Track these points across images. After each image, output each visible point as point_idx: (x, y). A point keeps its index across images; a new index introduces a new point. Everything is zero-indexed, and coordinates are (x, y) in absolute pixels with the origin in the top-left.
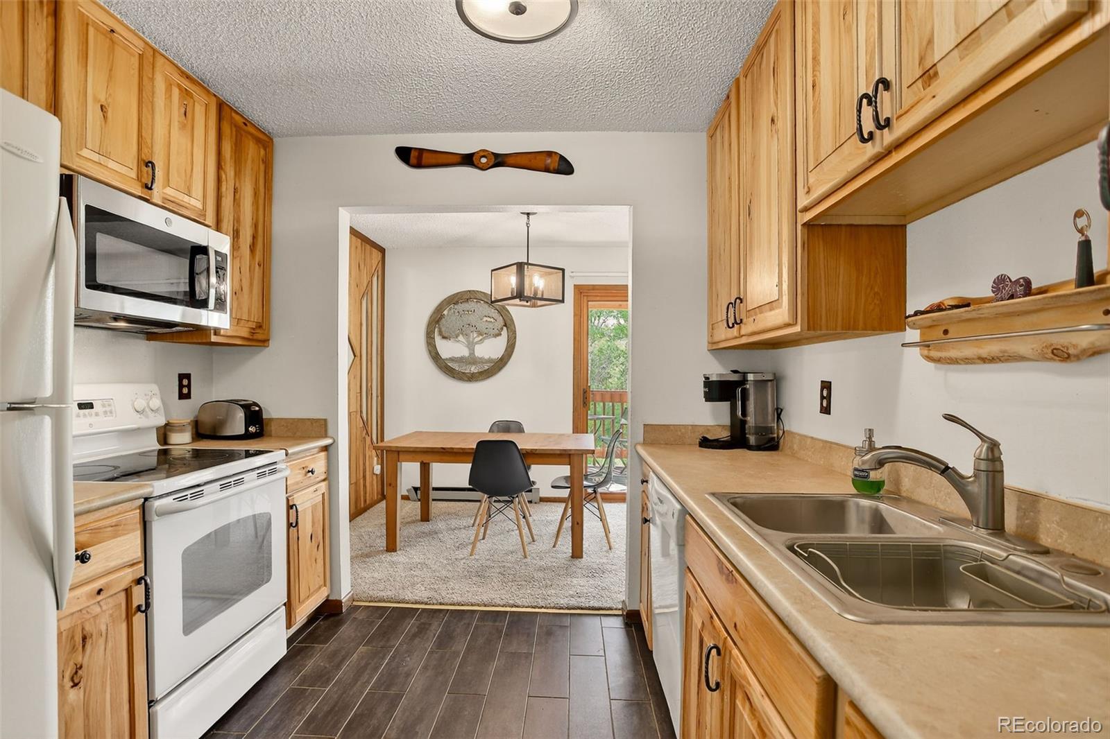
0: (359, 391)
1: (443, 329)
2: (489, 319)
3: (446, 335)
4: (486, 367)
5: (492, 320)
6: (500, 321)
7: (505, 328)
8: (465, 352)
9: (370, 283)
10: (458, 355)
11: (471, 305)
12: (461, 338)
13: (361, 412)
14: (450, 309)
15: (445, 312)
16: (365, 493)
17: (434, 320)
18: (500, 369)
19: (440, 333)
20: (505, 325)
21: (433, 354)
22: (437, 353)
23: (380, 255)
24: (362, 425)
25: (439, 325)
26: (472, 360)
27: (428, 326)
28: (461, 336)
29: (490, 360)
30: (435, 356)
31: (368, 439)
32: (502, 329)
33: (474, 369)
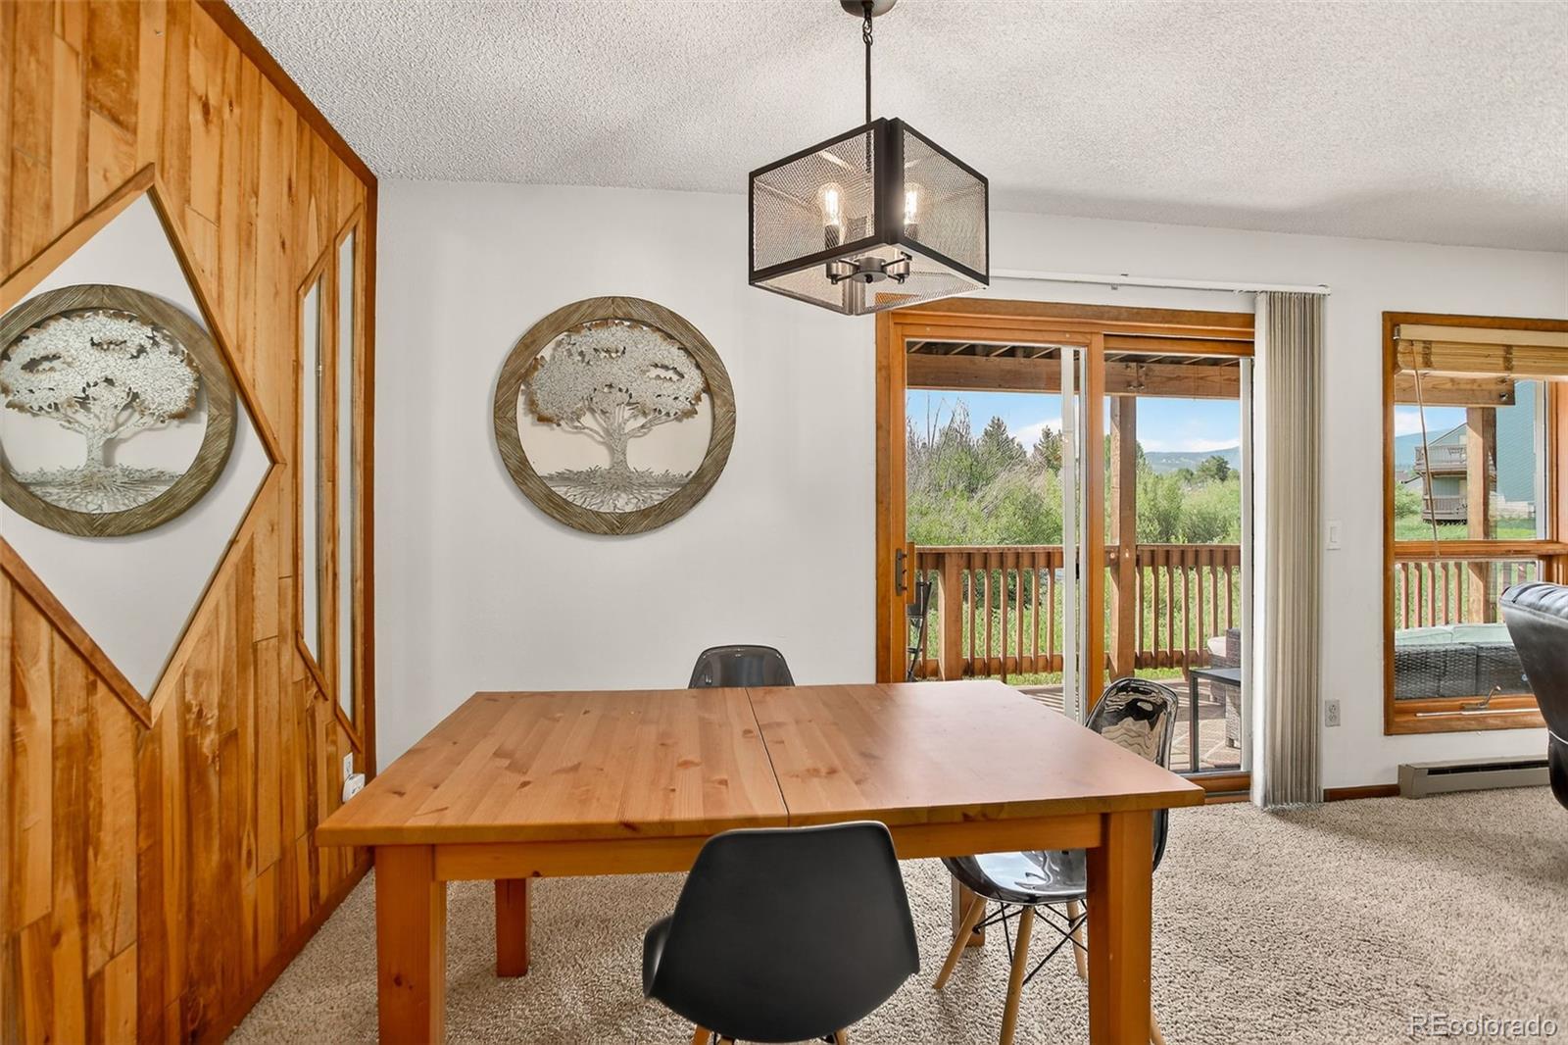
0: (287, 570)
1: (539, 397)
2: (662, 373)
3: (548, 412)
4: (657, 499)
5: (670, 374)
6: (694, 380)
7: (704, 396)
8: (599, 458)
9: (329, 253)
10: (581, 465)
11: (617, 335)
12: (587, 420)
13: (298, 634)
14: (559, 344)
15: (546, 352)
16: (314, 870)
17: (513, 374)
18: (696, 501)
19: (532, 405)
20: (707, 389)
21: (513, 462)
22: (524, 461)
23: (361, 191)
24: (299, 672)
25: (528, 385)
26: (619, 479)
27: (499, 387)
28: (588, 414)
29: (666, 481)
30: (519, 470)
31: (323, 713)
32: (698, 398)
33: (625, 503)
